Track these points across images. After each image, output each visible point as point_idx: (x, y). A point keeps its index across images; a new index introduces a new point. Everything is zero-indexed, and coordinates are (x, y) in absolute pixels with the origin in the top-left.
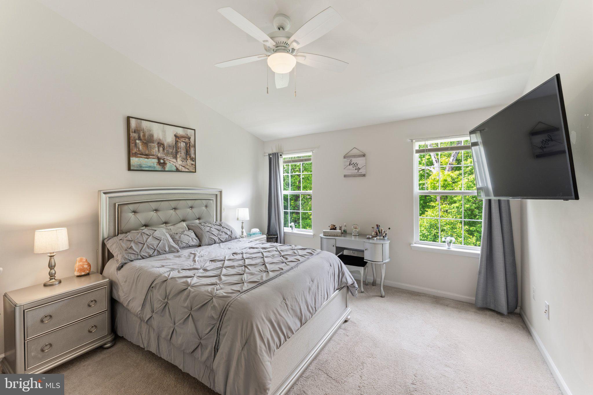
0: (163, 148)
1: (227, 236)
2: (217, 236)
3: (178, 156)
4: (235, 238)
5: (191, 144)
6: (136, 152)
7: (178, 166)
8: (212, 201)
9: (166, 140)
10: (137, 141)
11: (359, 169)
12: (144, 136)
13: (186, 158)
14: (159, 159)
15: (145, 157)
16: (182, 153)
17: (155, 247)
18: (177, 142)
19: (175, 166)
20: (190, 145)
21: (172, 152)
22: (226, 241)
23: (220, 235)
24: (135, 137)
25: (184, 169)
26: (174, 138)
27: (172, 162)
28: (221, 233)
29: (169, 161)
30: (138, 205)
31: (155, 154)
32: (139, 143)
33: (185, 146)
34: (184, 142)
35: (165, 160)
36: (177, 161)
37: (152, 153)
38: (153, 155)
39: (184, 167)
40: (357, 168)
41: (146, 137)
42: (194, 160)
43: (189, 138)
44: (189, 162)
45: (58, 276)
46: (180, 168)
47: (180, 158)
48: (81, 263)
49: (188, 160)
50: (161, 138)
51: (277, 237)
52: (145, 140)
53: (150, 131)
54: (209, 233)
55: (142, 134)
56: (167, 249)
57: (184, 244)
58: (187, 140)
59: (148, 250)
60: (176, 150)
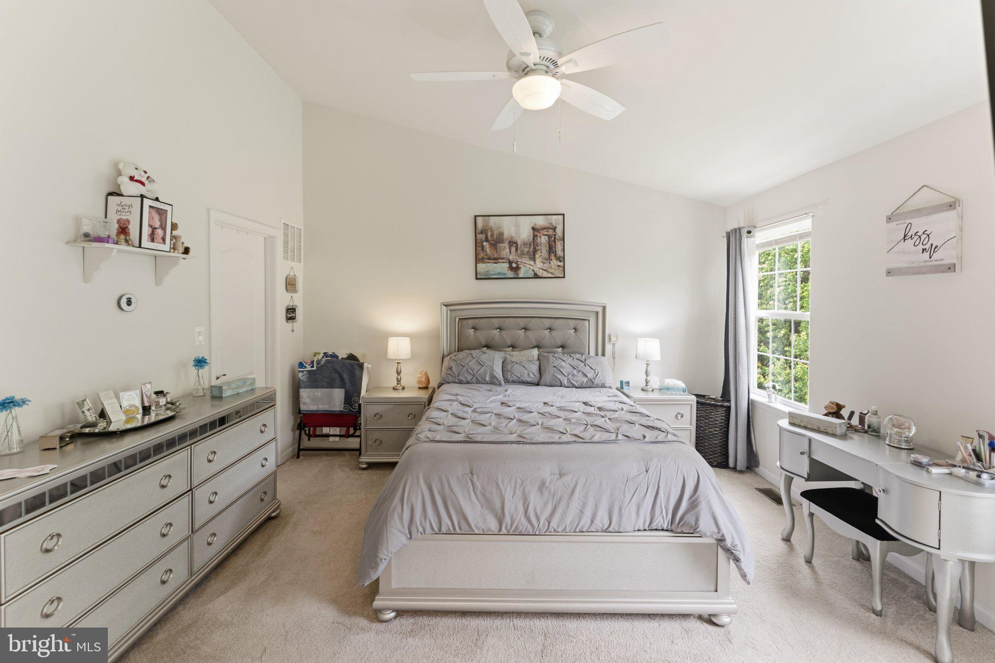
0: (516, 248)
1: (585, 380)
2: (566, 375)
3: (537, 256)
4: (602, 385)
5: (557, 237)
6: (483, 257)
7: (536, 270)
8: (587, 322)
9: (520, 236)
10: (485, 244)
11: (934, 249)
12: (492, 235)
13: (549, 257)
14: (510, 263)
15: (493, 261)
16: (543, 251)
17: (475, 373)
18: (535, 236)
19: (533, 270)
20: (555, 238)
21: (528, 252)
22: (581, 387)
23: (573, 375)
24: (481, 239)
25: (545, 274)
26: (532, 231)
27: (528, 266)
28: (575, 373)
29: (524, 264)
30: (478, 320)
31: (505, 257)
32: (486, 246)
33: (547, 240)
34: (545, 235)
35: (519, 263)
36: (535, 264)
37: (502, 256)
38: (503, 259)
39: (545, 270)
40: (927, 247)
41: (495, 236)
42: (562, 259)
43: (554, 229)
44: (555, 262)
45: (403, 383)
46: (540, 273)
47: (540, 258)
48: (421, 375)
49: (552, 260)
50: (513, 236)
51: (729, 408)
52: (493, 240)
53: (500, 228)
54: (555, 369)
55: (489, 234)
56: (488, 379)
57: (515, 377)
58: (551, 232)
59: (466, 374)
60: (534, 248)
